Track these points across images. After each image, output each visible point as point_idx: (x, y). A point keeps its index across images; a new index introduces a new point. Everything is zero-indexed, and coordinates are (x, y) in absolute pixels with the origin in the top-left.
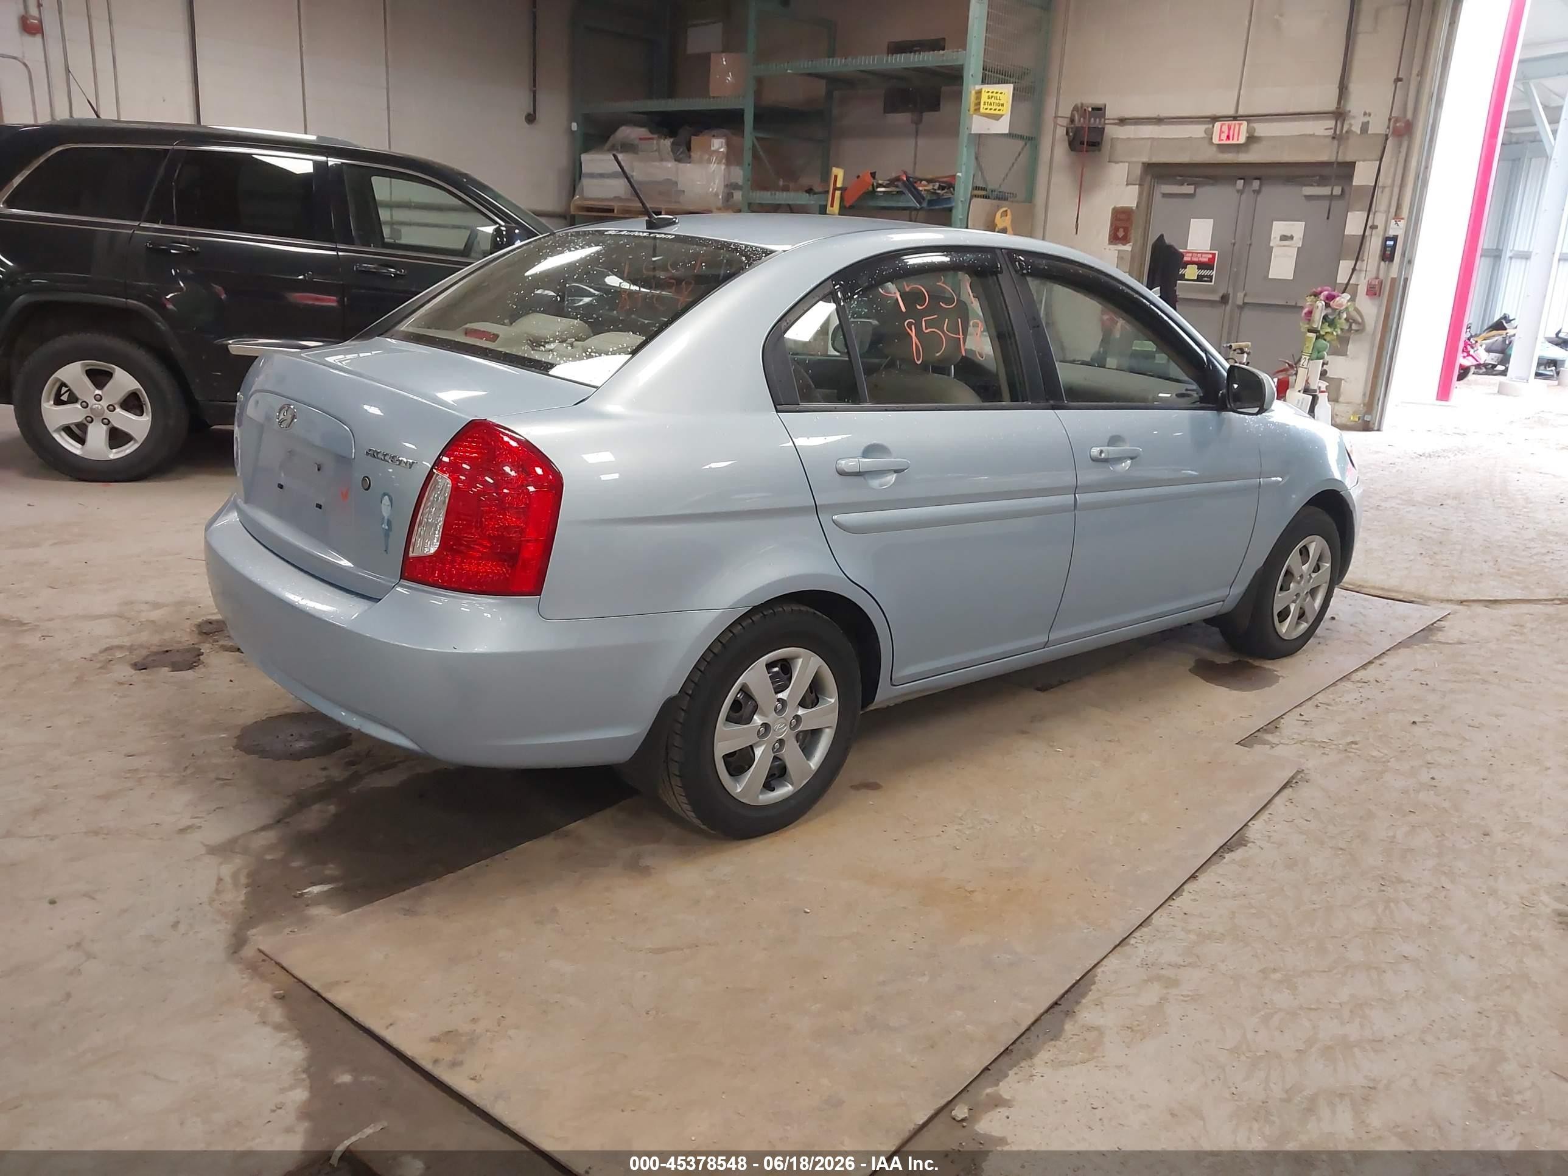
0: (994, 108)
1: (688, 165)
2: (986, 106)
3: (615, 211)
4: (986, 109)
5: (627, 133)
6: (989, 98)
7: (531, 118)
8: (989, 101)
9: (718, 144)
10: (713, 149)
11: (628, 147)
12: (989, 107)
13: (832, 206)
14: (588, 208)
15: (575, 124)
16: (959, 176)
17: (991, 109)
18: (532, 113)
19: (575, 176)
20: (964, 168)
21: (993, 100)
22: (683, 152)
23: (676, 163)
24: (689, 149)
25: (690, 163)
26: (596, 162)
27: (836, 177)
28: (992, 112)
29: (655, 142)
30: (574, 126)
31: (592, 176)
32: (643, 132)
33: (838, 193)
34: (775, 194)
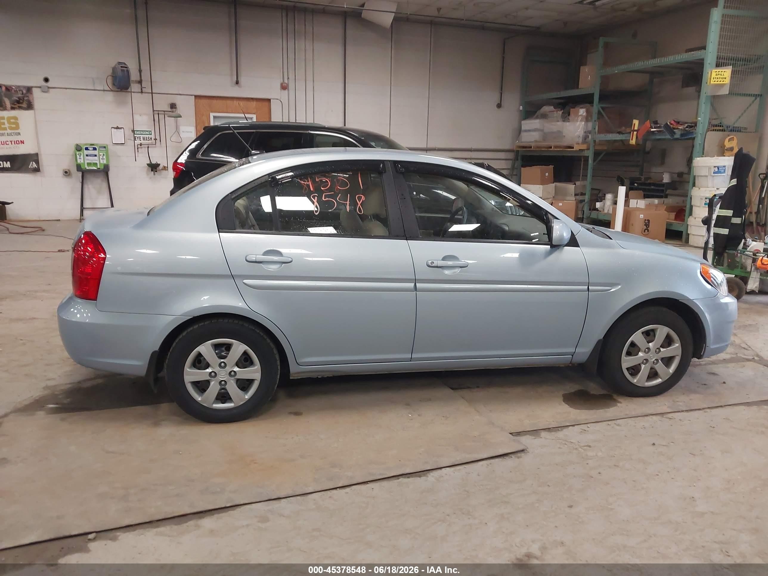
0: (719, 80)
1: (568, 123)
2: (715, 80)
3: (532, 148)
4: (715, 81)
5: (546, 109)
6: (716, 75)
7: (499, 106)
8: (717, 77)
9: (582, 112)
10: (580, 114)
11: (544, 116)
12: (717, 80)
13: (632, 140)
14: (523, 146)
15: (522, 107)
16: (699, 120)
17: (717, 81)
18: (500, 103)
19: (519, 131)
20: (702, 115)
21: (719, 76)
22: (566, 117)
23: (563, 122)
24: (569, 115)
25: (569, 122)
26: (527, 124)
27: (634, 124)
28: (718, 83)
29: (555, 113)
30: (521, 108)
31: (526, 131)
32: (552, 108)
33: (635, 133)
34: (606, 135)
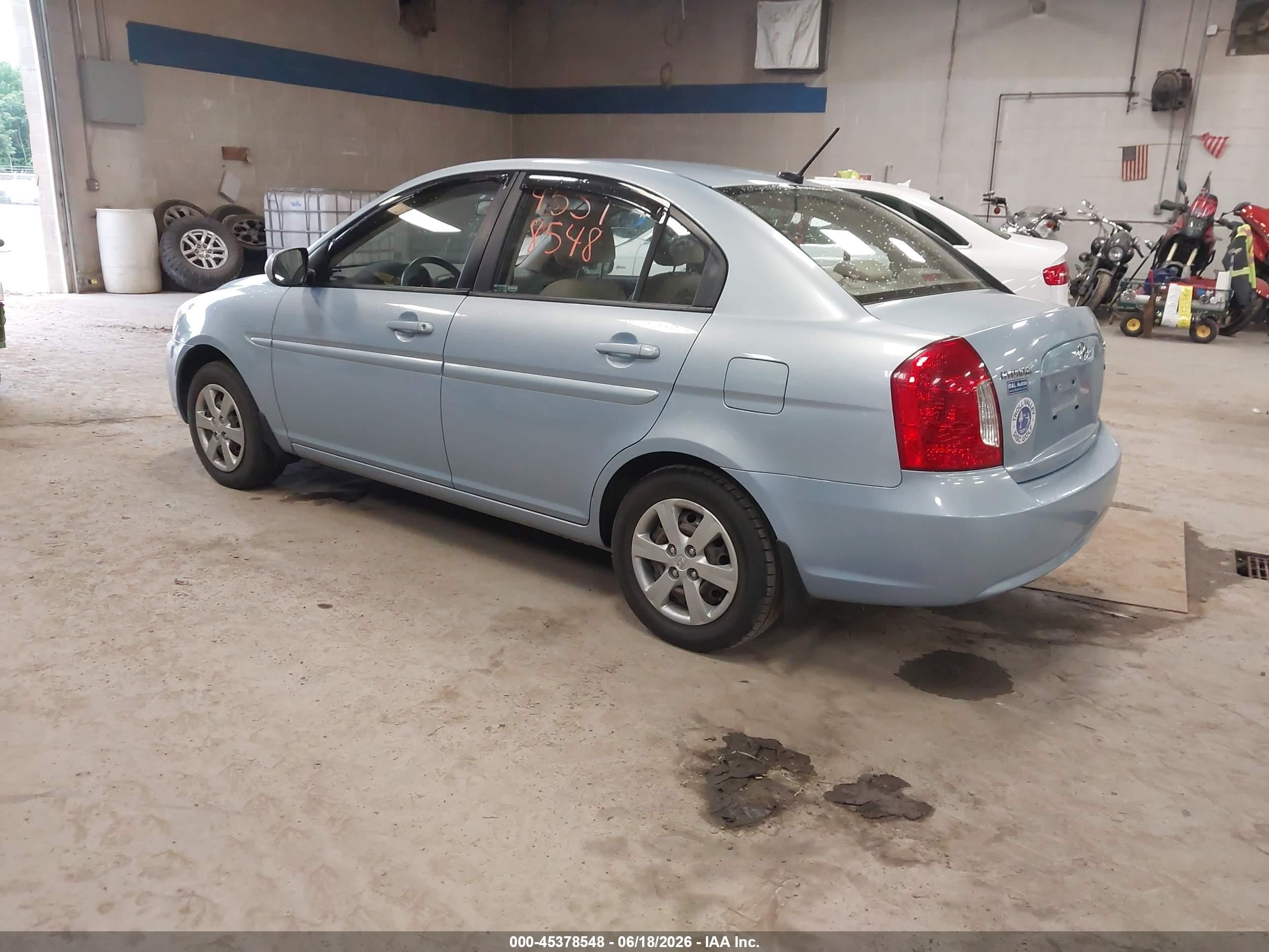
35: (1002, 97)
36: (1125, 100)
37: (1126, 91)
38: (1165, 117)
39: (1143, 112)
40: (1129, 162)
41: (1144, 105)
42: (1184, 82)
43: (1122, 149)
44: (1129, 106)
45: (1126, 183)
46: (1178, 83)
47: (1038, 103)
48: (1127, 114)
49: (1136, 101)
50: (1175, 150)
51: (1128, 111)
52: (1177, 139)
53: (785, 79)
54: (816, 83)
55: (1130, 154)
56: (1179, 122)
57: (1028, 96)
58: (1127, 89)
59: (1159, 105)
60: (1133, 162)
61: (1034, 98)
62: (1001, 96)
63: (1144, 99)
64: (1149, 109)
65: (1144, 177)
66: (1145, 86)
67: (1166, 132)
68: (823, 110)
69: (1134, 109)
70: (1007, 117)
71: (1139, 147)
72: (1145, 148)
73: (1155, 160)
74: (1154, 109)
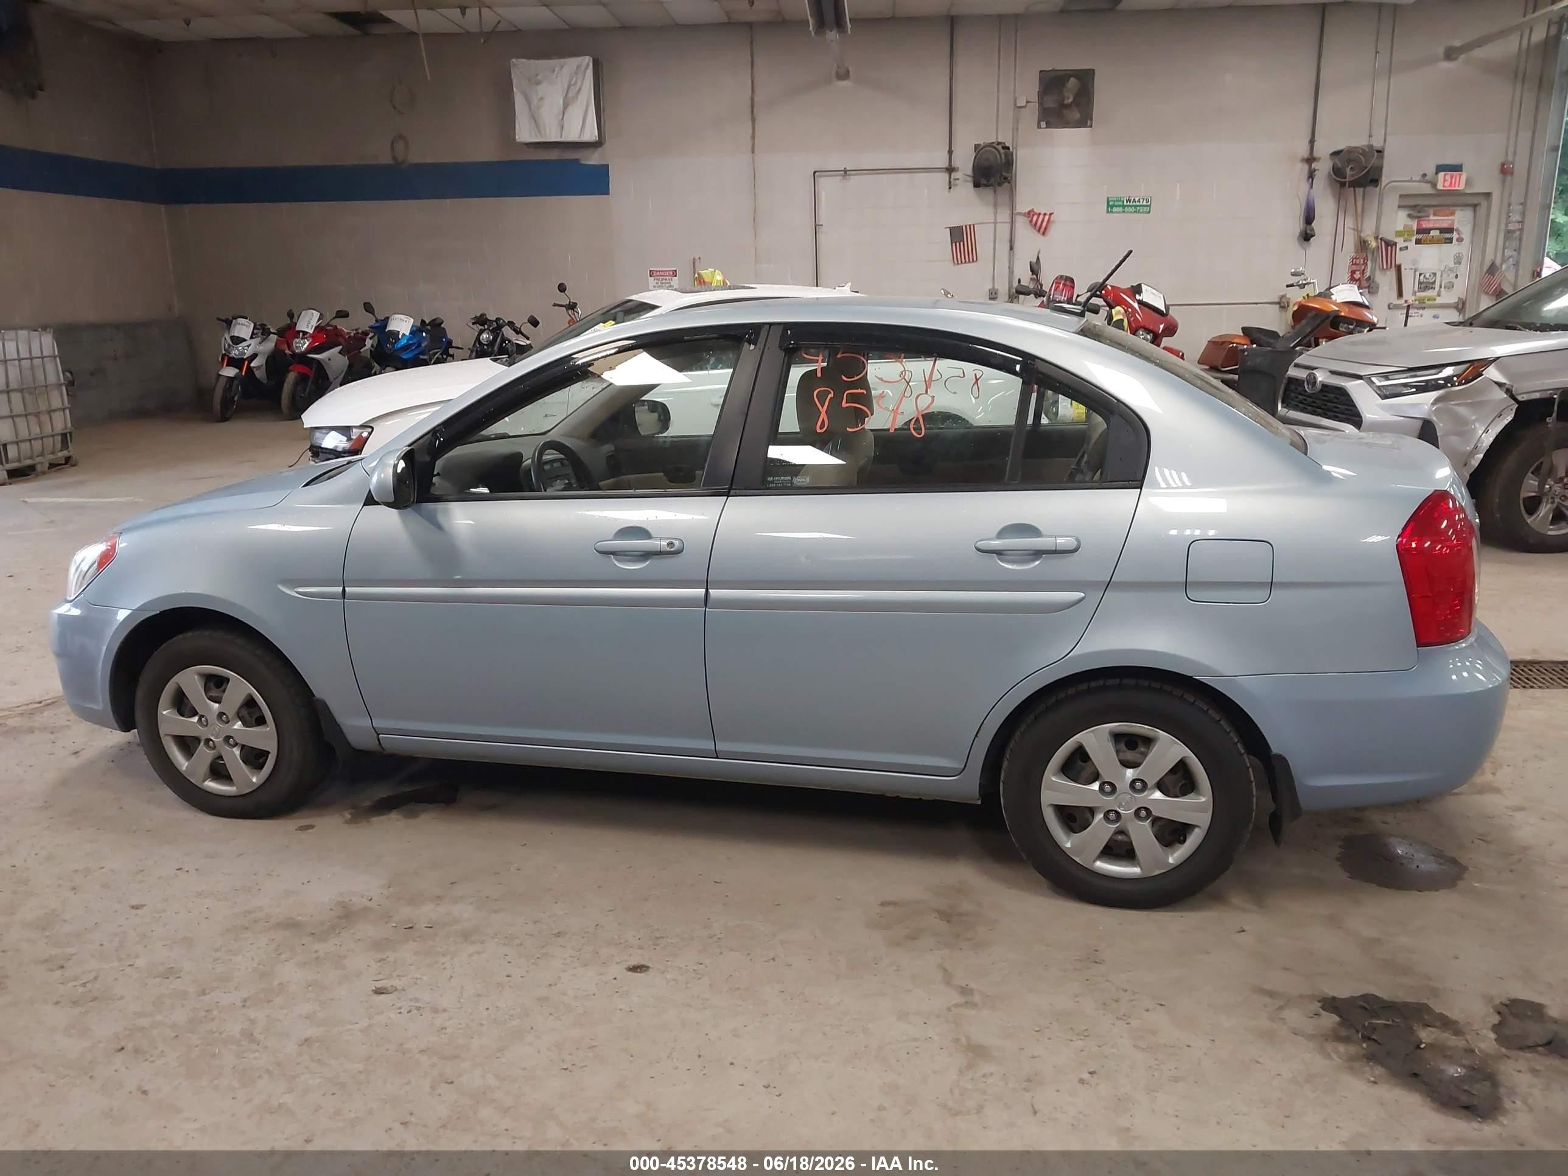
35: (816, 174)
36: (946, 176)
37: (945, 166)
38: (988, 193)
39: (965, 189)
40: (958, 244)
41: (966, 181)
42: (1006, 155)
43: (948, 230)
44: (950, 182)
45: (957, 267)
46: (1001, 157)
47: (854, 179)
48: (949, 192)
49: (957, 177)
50: (1004, 230)
51: (950, 188)
52: (1004, 216)
53: (553, 155)
54: (593, 159)
55: (958, 235)
56: (1003, 197)
57: (843, 172)
58: (946, 165)
59: (983, 181)
60: (962, 243)
61: (849, 175)
62: (815, 172)
63: (964, 174)
64: (971, 185)
65: (975, 259)
66: (965, 161)
67: (991, 210)
68: (607, 192)
69: (956, 185)
70: (823, 196)
71: (966, 226)
72: (972, 227)
73: (983, 240)
74: (977, 185)
